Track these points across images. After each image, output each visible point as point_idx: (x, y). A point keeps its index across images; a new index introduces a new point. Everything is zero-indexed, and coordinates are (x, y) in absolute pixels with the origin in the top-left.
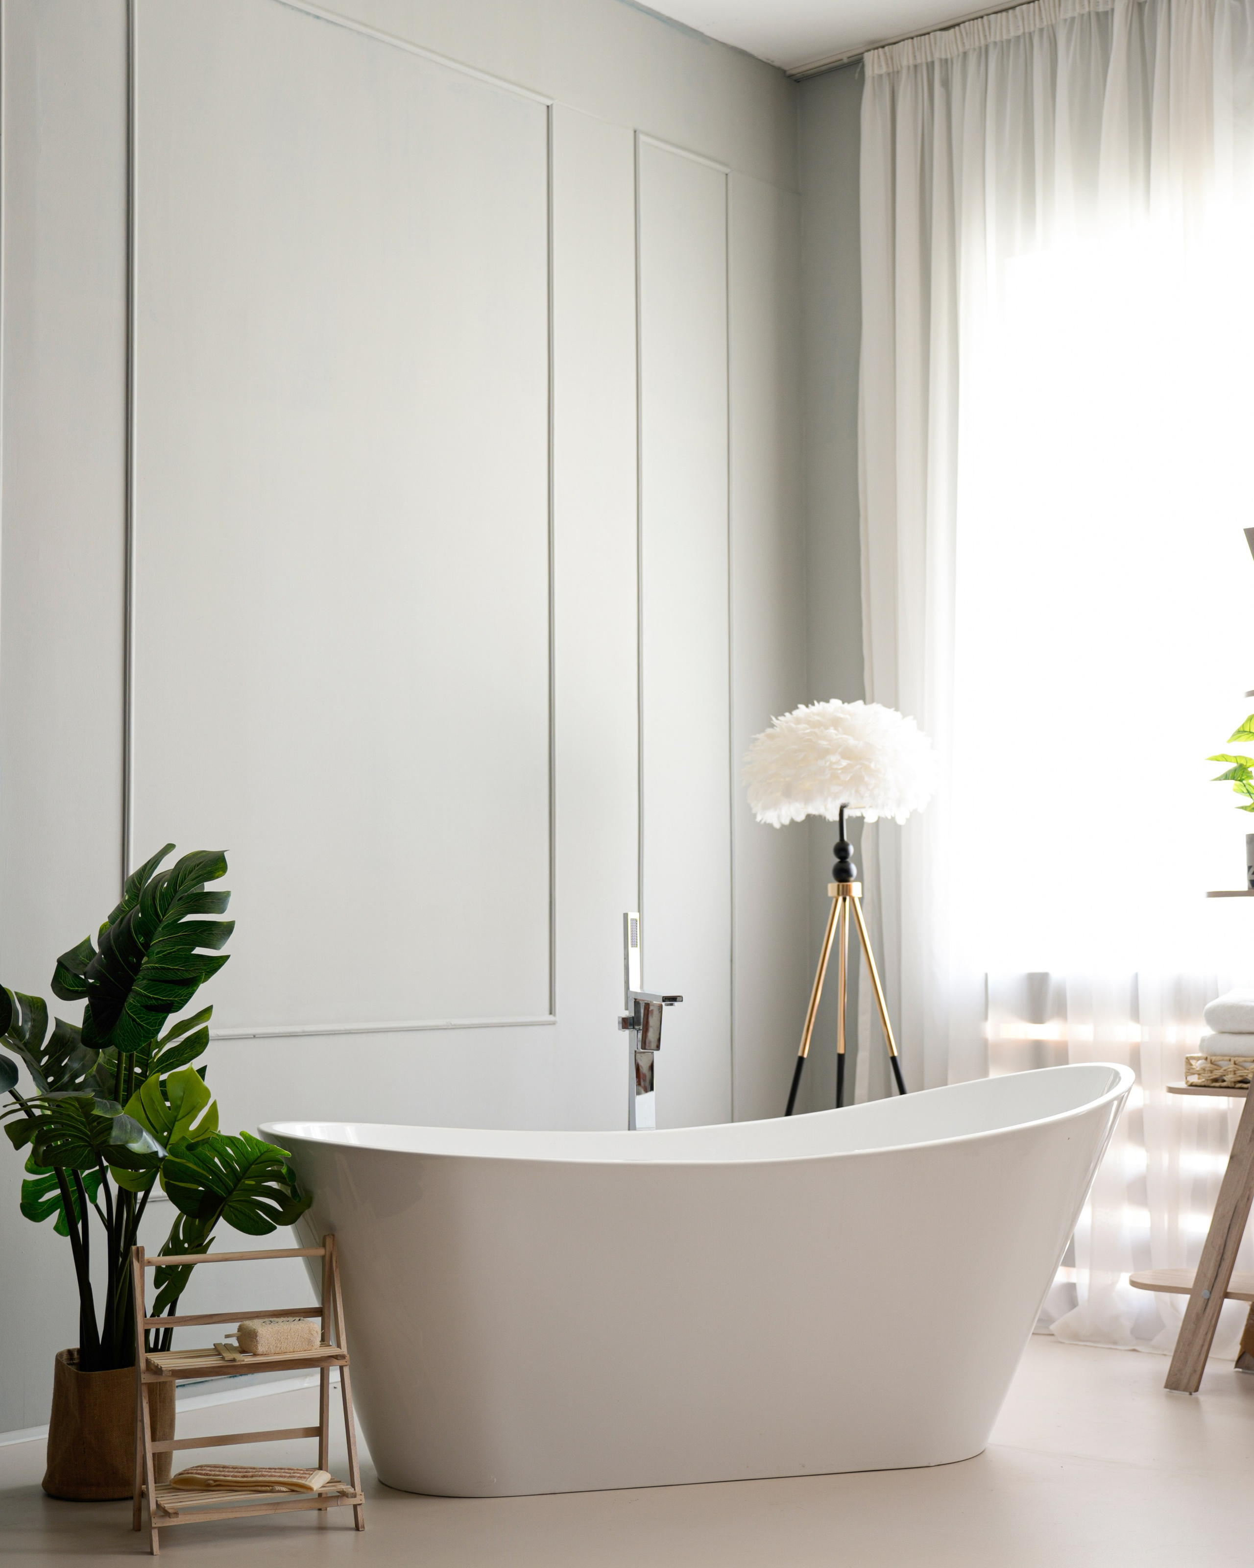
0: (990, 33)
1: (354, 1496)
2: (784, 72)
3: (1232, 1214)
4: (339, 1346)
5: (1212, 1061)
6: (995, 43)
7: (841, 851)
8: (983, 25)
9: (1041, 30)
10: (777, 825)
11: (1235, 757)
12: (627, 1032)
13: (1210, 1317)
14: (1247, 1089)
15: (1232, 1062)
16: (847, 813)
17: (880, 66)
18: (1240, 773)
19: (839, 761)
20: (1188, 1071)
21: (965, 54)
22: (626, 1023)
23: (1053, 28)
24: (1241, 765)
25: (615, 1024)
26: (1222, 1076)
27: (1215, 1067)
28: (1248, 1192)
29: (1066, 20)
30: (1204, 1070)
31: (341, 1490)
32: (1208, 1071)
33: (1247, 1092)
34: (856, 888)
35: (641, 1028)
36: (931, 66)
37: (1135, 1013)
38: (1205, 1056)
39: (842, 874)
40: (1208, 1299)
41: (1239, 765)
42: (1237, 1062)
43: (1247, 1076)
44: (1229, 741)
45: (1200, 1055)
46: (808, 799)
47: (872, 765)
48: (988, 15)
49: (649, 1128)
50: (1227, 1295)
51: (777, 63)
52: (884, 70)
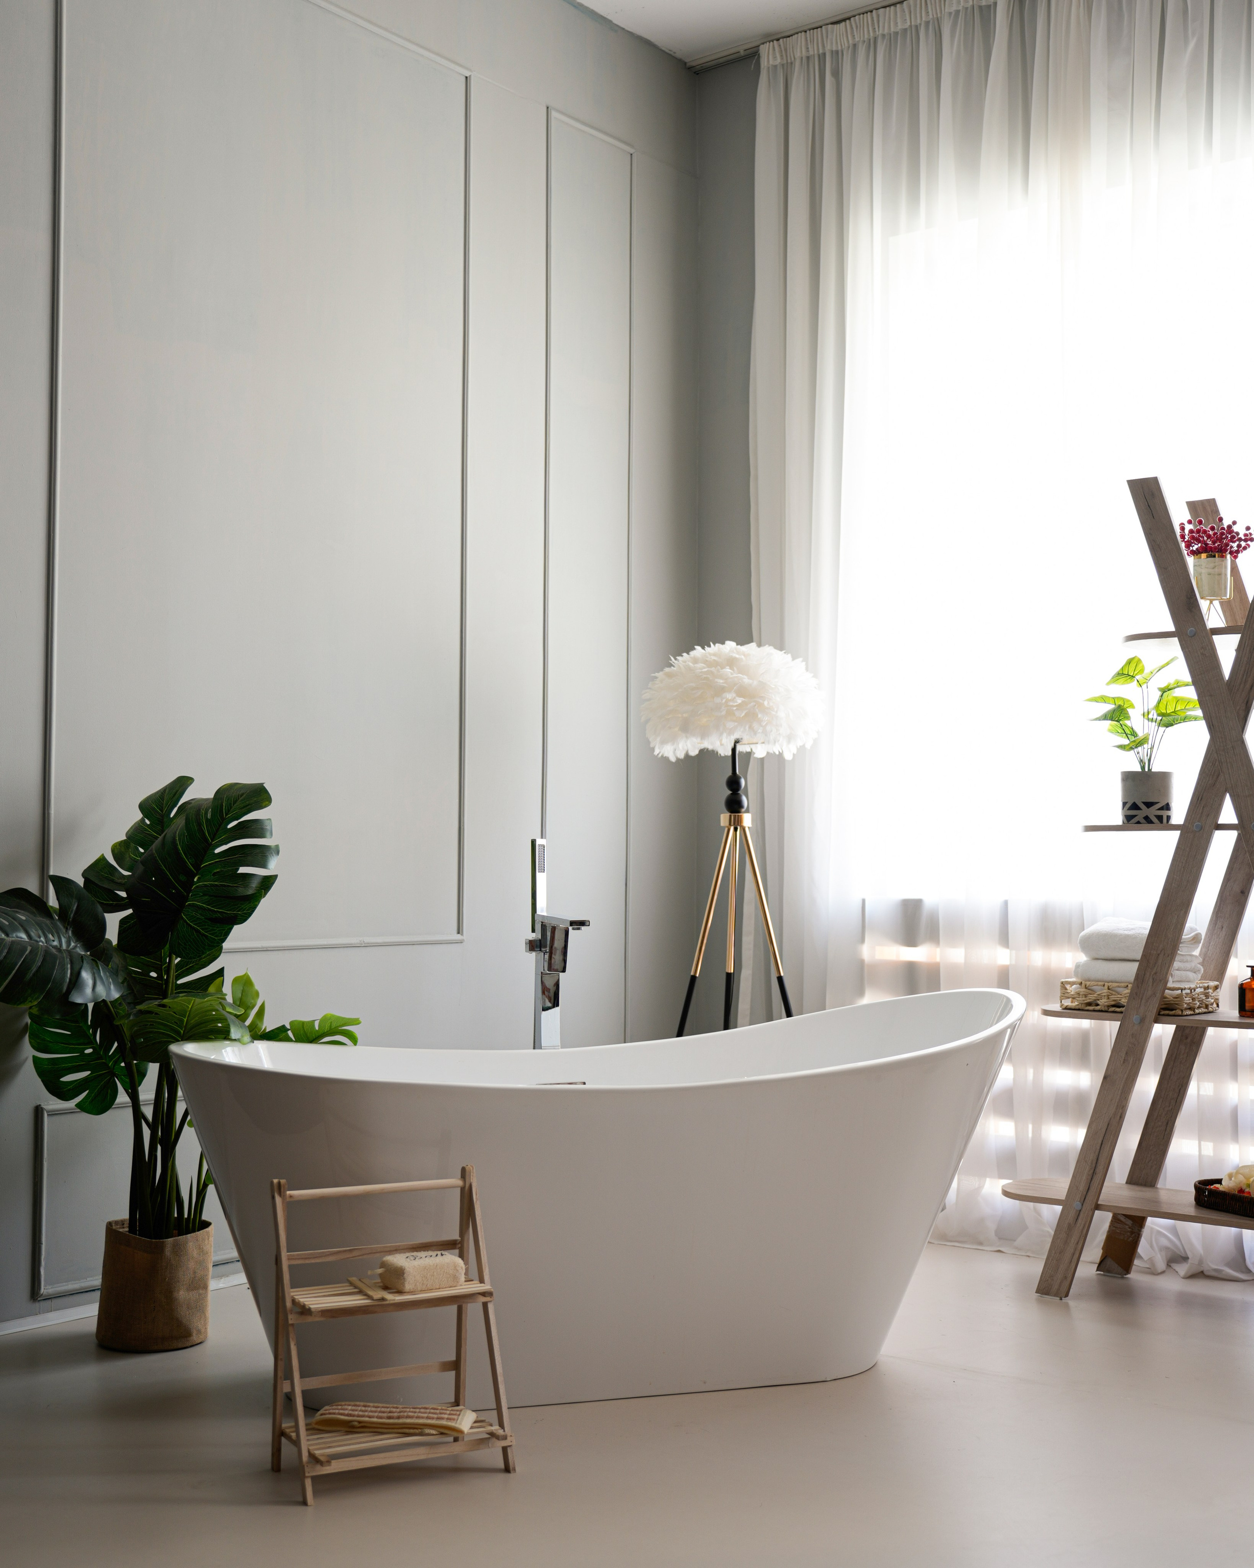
0: (879, 27)
1: (505, 1438)
2: (685, 63)
3: (1105, 1130)
4: (482, 1281)
5: (1086, 985)
6: (883, 36)
7: (734, 783)
8: (872, 18)
9: (927, 23)
10: (673, 759)
11: (1113, 698)
12: (534, 954)
13: (1081, 1228)
14: (1122, 1012)
15: (1106, 987)
16: (739, 748)
17: (775, 58)
18: (1118, 714)
19: (735, 698)
20: (1063, 995)
21: (855, 45)
22: (533, 946)
23: (938, 21)
24: (1120, 706)
25: (523, 946)
26: (1095, 1000)
27: (1090, 992)
28: (1120, 1111)
29: (950, 14)
30: (1079, 994)
31: (491, 1431)
32: (1082, 995)
33: (1121, 1016)
34: (747, 819)
35: (548, 950)
36: (822, 57)
37: (1004, 938)
38: (1079, 981)
39: (734, 805)
40: (1080, 1211)
41: (1116, 706)
42: (1110, 988)
43: (1120, 1000)
44: (1108, 684)
45: (1073, 980)
46: (704, 735)
47: (766, 703)
48: (877, 9)
49: (554, 1047)
50: (1098, 1207)
51: (678, 55)
52: (779, 61)
